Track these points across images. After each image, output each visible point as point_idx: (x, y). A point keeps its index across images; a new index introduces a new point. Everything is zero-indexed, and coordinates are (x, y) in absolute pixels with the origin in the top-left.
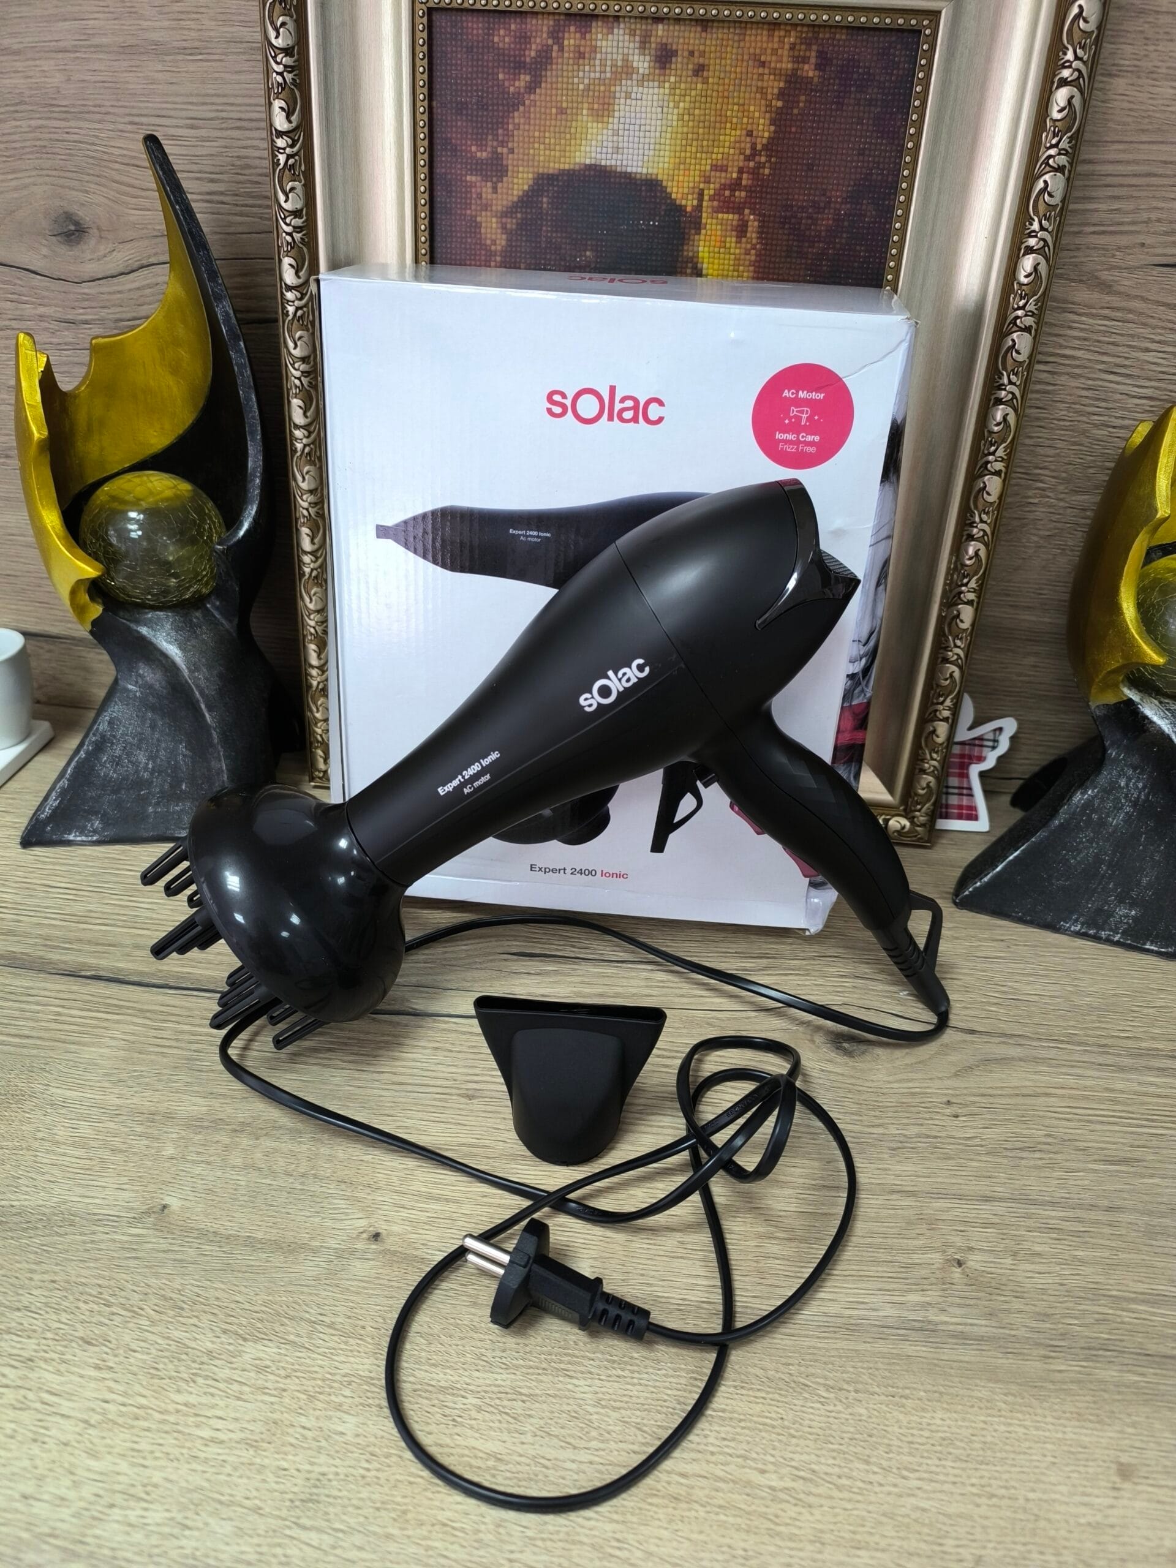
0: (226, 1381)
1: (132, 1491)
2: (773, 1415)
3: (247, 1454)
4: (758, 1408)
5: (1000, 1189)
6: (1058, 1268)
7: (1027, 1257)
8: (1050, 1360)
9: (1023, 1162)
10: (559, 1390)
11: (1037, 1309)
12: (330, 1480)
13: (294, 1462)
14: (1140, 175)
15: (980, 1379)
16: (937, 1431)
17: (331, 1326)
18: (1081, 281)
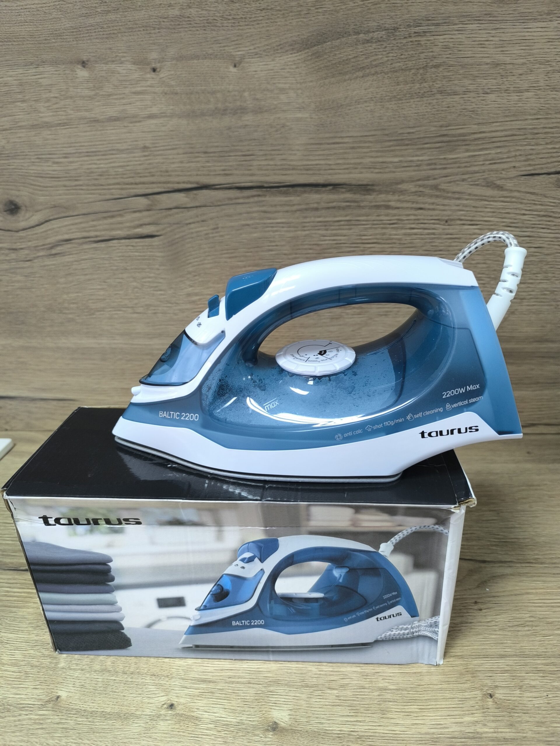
6: (545, 694)
7: (528, 689)
11: (537, 720)
14: (508, 136)
18: (488, 186)
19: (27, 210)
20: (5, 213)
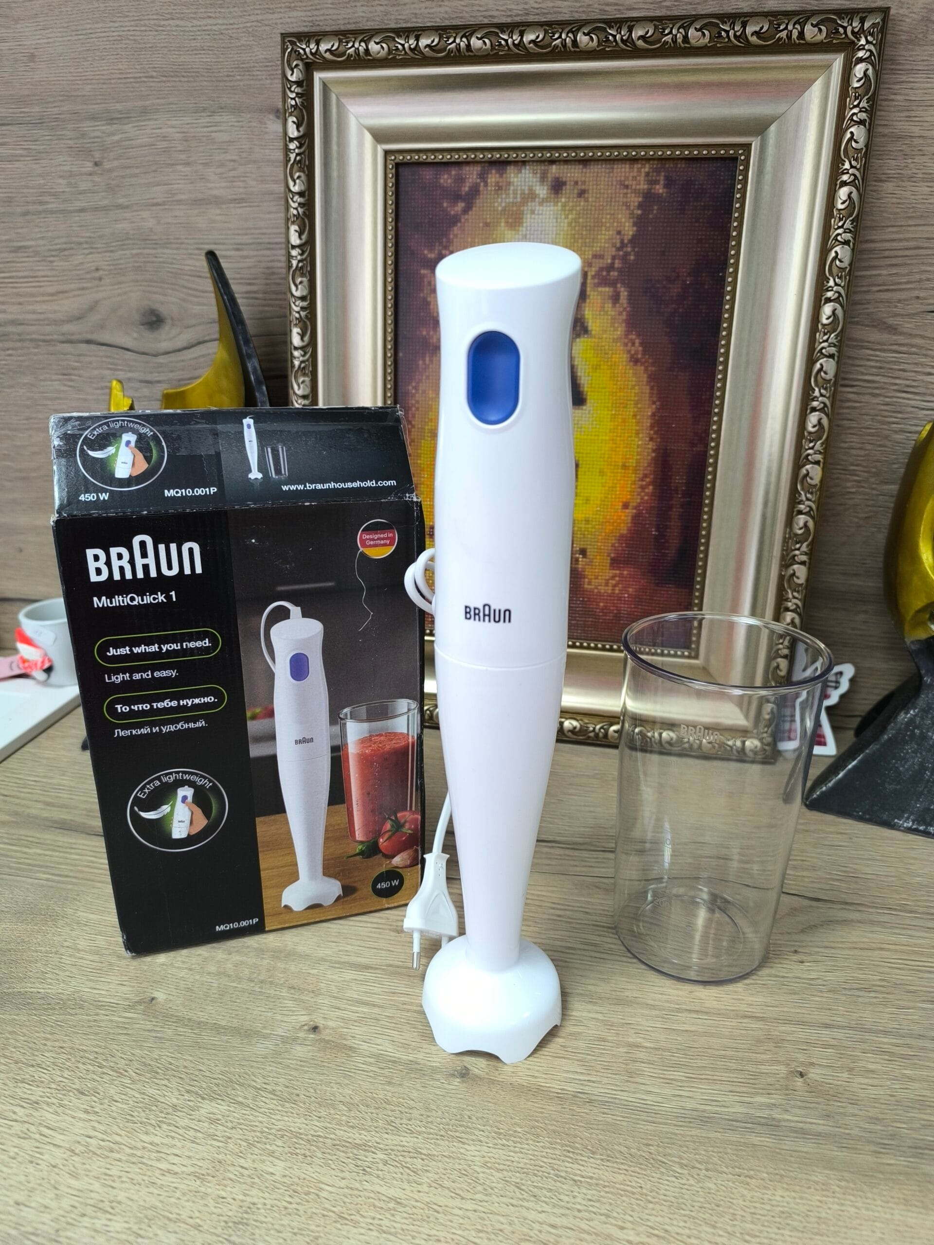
0: (184, 1128)
1: (101, 1205)
2: (634, 1184)
3: (195, 1184)
4: (621, 1178)
5: (839, 1019)
6: (889, 1083)
7: (862, 1073)
8: (880, 1155)
9: (860, 1000)
10: (453, 1152)
11: (870, 1114)
12: (258, 1209)
13: (231, 1192)
14: (910, 249)
15: (817, 1167)
16: (778, 1206)
17: (273, 1092)
18: (873, 326)
19: (173, 325)
20: (142, 327)
